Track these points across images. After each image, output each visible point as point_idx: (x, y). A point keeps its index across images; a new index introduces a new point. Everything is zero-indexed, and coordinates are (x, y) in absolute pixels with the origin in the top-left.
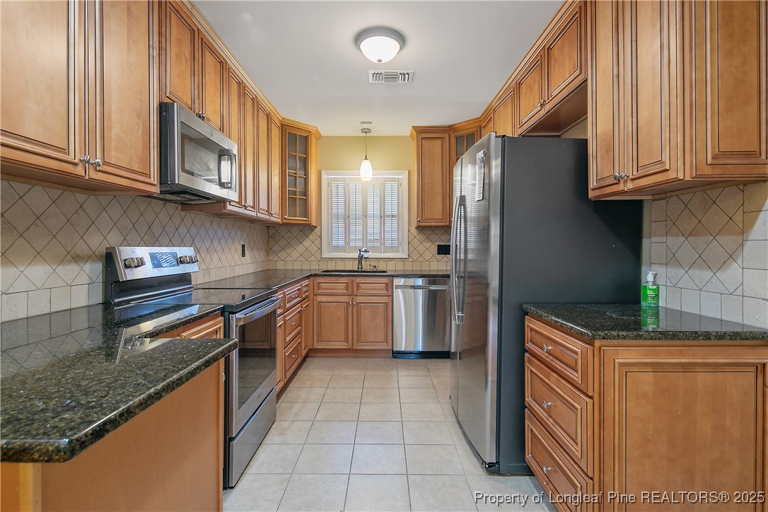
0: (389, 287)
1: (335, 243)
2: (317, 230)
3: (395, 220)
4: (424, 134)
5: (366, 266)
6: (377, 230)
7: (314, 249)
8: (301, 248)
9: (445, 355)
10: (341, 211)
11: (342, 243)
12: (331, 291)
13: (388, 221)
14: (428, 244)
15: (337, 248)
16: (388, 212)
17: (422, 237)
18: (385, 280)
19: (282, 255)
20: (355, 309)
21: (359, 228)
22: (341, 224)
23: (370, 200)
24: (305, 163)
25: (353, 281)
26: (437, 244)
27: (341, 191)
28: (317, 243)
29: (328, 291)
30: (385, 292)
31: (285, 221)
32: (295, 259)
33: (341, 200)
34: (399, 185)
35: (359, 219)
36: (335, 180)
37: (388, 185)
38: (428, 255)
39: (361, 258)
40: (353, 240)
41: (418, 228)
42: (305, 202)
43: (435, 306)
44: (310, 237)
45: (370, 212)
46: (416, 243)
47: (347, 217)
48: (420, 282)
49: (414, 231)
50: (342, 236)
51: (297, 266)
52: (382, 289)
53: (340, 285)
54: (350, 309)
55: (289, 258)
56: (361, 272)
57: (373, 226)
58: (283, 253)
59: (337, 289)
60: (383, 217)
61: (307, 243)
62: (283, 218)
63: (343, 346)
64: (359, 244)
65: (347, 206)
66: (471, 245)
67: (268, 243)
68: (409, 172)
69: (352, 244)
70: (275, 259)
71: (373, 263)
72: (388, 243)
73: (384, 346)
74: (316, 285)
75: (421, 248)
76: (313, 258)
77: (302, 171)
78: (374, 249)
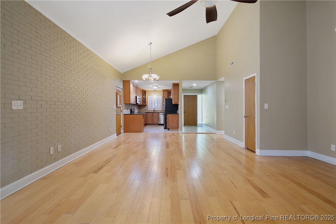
0: (158, 114)
2: (147, 106)
3: (160, 104)
4: (164, 91)
6: (157, 106)
8: (144, 108)
12: (149, 115)
13: (158, 104)
15: (150, 109)
19: (141, 110)
20: (153, 118)
21: (154, 105)
23: (155, 101)
24: (145, 95)
27: (151, 99)
28: (147, 108)
32: (144, 110)
36: (150, 97)
37: (159, 98)
39: (154, 110)
42: (145, 101)
47: (152, 103)
48: (162, 113)
50: (151, 106)
51: (144, 111)
53: (151, 114)
56: (154, 113)
57: (156, 104)
61: (145, 108)
62: (142, 104)
63: (151, 123)
64: (154, 108)
65: (152, 102)
66: (164, 108)
68: (162, 96)
71: (156, 111)
72: (158, 108)
73: (157, 123)
74: (147, 114)
76: (146, 110)
77: (145, 97)
78: (156, 109)
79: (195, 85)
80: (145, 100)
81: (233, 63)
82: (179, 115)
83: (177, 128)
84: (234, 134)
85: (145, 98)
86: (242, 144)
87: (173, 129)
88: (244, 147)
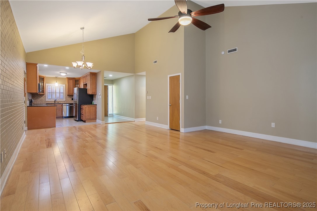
0: (62, 106)
2: (45, 95)
3: (63, 94)
4: (69, 79)
8: (40, 99)
9: (73, 117)
10: (50, 92)
13: (61, 94)
14: (70, 98)
15: (49, 99)
18: (61, 104)
19: (36, 100)
21: (55, 95)
22: (50, 94)
23: (57, 90)
24: (43, 82)
28: (44, 98)
32: (39, 101)
33: (50, 89)
34: (63, 87)
36: (49, 85)
37: (61, 87)
38: (70, 100)
39: (55, 101)
41: (68, 95)
42: (43, 90)
43: (71, 109)
45: (57, 92)
46: (67, 98)
47: (52, 93)
48: (68, 105)
49: (67, 96)
50: (50, 96)
52: (60, 106)
56: (55, 104)
57: (58, 95)
60: (60, 93)
61: (42, 98)
64: (55, 98)
65: (52, 91)
66: (76, 98)
68: (66, 85)
69: (53, 98)
71: (58, 102)
72: (61, 98)
73: (61, 116)
75: (68, 99)
76: (44, 101)
77: (42, 84)
78: (58, 99)
79: (111, 76)
80: (43, 88)
81: (156, 62)
82: (97, 106)
83: (95, 119)
84: (158, 119)
85: (43, 86)
86: (167, 127)
87: (90, 121)
88: (169, 128)
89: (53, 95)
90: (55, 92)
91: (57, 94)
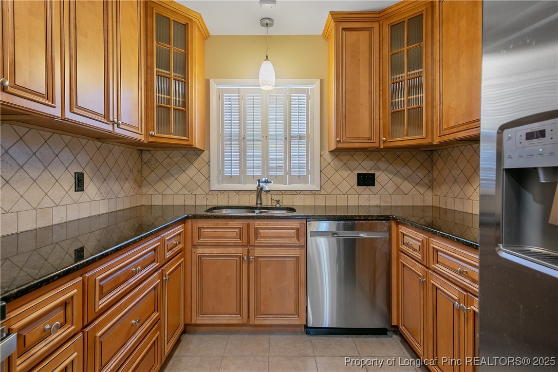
0: (302, 235)
1: (227, 171)
2: (204, 155)
3: (304, 142)
5: (267, 200)
6: (281, 155)
7: (200, 179)
8: (183, 178)
10: (235, 131)
11: (236, 171)
12: (217, 240)
13: (294, 143)
14: (345, 173)
15: (231, 179)
16: (294, 132)
17: (336, 163)
18: (296, 224)
19: (160, 186)
20: (252, 266)
21: (258, 153)
22: (235, 148)
23: (272, 116)
25: (248, 225)
26: (356, 172)
27: (235, 106)
28: (204, 171)
29: (213, 240)
30: (294, 241)
31: (151, 139)
32: (177, 192)
33: (235, 117)
34: (308, 98)
35: (258, 141)
36: (228, 91)
37: (295, 96)
38: (345, 187)
39: (260, 191)
40: (250, 167)
41: (337, 152)
44: (196, 164)
45: (271, 132)
47: (242, 139)
49: (327, 156)
50: (236, 162)
52: (290, 238)
53: (230, 231)
54: (245, 266)
55: (168, 191)
57: (276, 150)
58: (161, 184)
59: (226, 237)
60: (288, 138)
61: (191, 171)
62: (148, 135)
63: (235, 319)
64: (258, 173)
65: (242, 125)
67: (140, 171)
68: (322, 82)
69: (249, 173)
70: (150, 192)
71: (276, 197)
72: (295, 172)
73: (295, 321)
74: (195, 231)
75: (337, 178)
76: (199, 191)
78: (277, 179)
89: (249, 153)
90: (258, 133)
91: (272, 145)
